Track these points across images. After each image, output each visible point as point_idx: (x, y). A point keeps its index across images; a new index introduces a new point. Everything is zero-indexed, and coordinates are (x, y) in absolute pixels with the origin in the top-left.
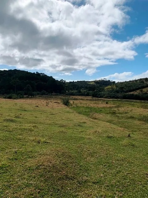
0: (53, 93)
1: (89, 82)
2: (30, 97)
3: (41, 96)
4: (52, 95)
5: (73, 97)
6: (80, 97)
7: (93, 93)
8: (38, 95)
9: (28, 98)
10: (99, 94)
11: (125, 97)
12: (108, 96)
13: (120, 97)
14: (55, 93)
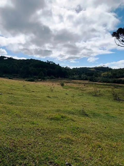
0: (59, 77)
1: (90, 68)
2: (43, 80)
3: (50, 80)
4: (58, 79)
5: (74, 81)
6: (79, 81)
7: (90, 78)
8: (48, 79)
9: (41, 82)
10: (95, 79)
11: (114, 82)
12: (102, 81)
13: (111, 81)
14: (60, 77)
